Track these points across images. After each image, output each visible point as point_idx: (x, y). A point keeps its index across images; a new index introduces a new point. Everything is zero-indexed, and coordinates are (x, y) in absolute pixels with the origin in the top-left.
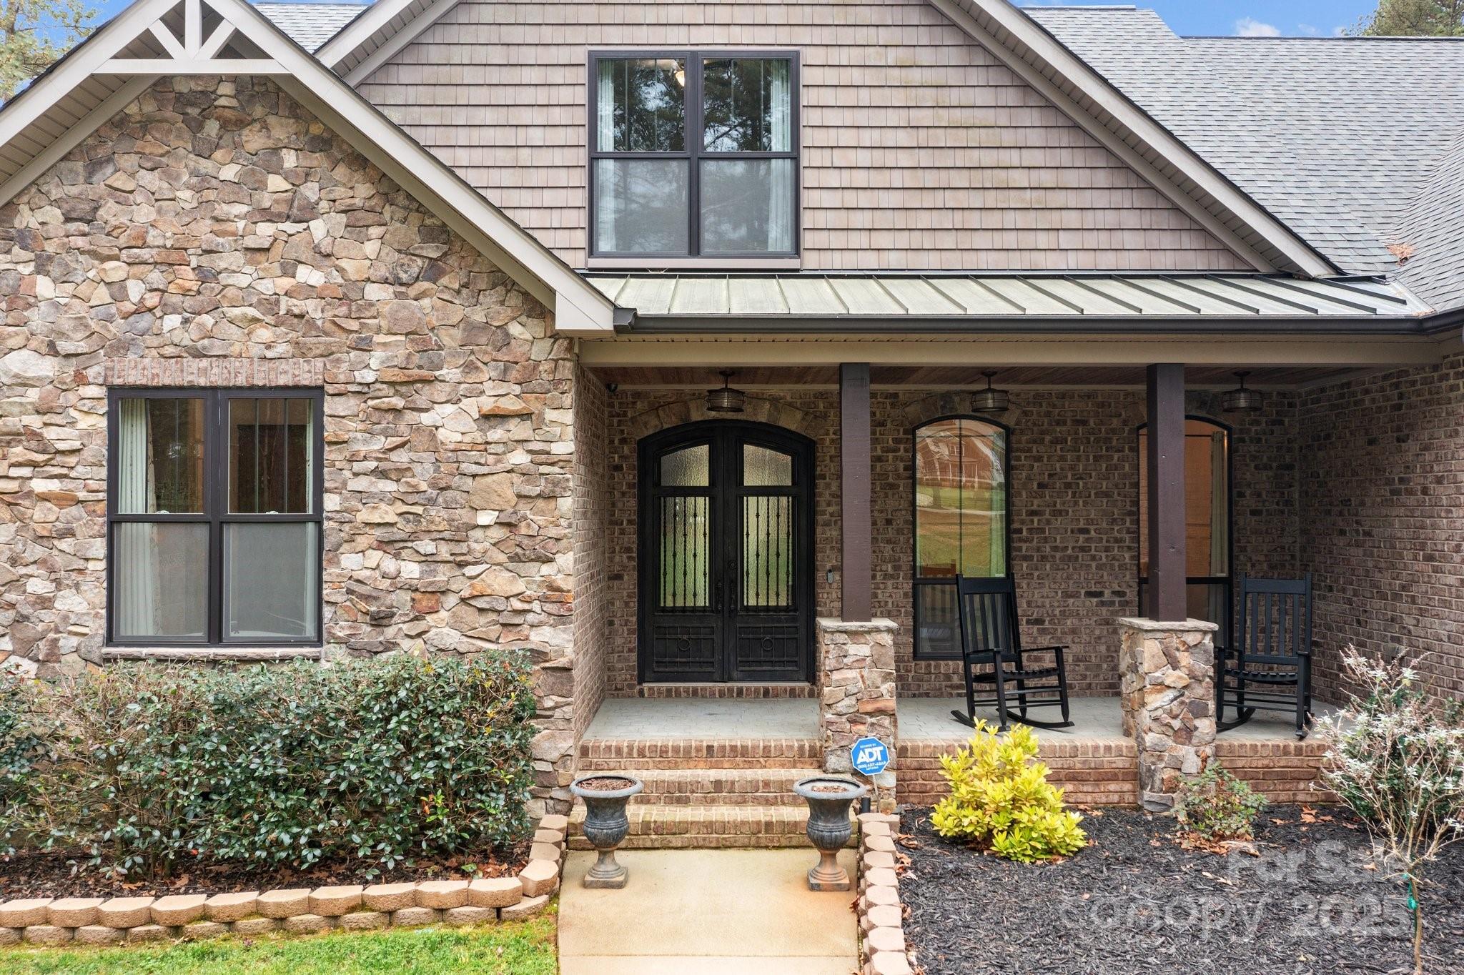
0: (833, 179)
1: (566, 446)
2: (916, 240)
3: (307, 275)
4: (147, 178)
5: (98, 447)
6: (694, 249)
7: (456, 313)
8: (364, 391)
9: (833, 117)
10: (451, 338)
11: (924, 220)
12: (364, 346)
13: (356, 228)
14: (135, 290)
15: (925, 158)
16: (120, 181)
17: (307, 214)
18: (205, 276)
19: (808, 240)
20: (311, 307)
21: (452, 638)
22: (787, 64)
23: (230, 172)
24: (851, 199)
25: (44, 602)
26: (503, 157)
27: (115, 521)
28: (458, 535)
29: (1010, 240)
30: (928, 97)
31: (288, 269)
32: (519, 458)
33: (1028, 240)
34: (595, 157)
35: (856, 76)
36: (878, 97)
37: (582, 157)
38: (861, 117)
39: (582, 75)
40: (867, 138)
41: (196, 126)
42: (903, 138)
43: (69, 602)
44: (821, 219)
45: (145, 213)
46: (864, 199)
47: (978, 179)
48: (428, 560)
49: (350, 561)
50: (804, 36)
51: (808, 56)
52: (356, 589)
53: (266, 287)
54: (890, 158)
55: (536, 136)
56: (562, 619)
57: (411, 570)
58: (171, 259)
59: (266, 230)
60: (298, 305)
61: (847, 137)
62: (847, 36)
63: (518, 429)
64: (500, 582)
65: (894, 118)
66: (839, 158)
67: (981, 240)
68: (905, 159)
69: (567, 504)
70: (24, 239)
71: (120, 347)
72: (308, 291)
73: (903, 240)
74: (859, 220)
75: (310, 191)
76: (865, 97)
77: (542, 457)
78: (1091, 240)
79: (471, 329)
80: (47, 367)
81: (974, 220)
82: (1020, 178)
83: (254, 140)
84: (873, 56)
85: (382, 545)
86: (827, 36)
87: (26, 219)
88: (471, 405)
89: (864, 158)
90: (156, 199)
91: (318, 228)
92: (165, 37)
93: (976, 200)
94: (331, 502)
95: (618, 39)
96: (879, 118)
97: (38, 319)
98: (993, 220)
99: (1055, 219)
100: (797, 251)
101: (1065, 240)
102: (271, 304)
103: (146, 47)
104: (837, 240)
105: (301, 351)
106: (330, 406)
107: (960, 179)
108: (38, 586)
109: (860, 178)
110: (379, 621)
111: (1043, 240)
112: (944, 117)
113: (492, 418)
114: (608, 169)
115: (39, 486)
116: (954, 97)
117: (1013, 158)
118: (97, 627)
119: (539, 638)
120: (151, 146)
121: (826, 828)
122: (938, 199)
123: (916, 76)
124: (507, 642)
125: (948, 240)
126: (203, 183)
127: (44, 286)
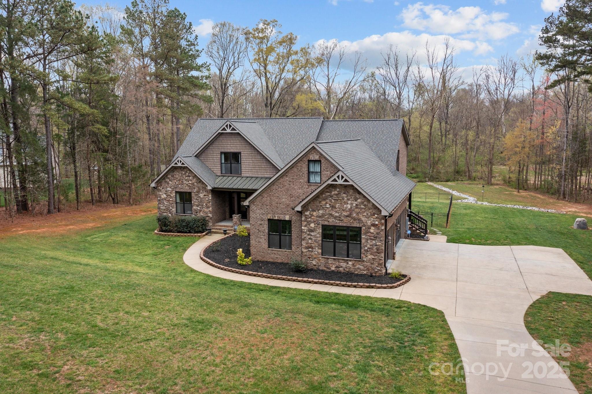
0: (244, 166)
1: (210, 198)
2: (253, 173)
3: (190, 182)
4: (177, 173)
5: (175, 196)
6: (231, 174)
7: (202, 186)
8: (195, 193)
9: (244, 159)
10: (201, 188)
11: (254, 171)
12: (194, 188)
13: (194, 178)
14: (177, 183)
15: (254, 164)
16: (175, 173)
17: (190, 177)
18: (182, 182)
19: (242, 173)
20: (190, 185)
21: (202, 214)
22: (240, 153)
23: (184, 173)
24: (246, 168)
25: (171, 209)
26: (213, 163)
27: (176, 203)
28: (203, 205)
29: (262, 173)
30: (254, 157)
31: (188, 182)
32: (207, 199)
33: (264, 173)
34: (221, 163)
35: (247, 155)
36: (249, 157)
37: (220, 163)
38: (247, 159)
39: (220, 154)
40: (248, 162)
41: (181, 168)
42: (251, 162)
43: (173, 210)
44: (243, 170)
45: (177, 176)
46: (248, 168)
47: (259, 166)
48: (200, 208)
49: (194, 207)
50: (241, 150)
51: (242, 153)
52: (195, 210)
53: (187, 183)
54: (250, 164)
55: (216, 161)
56: (211, 214)
57: (199, 208)
58: (179, 180)
59: (187, 178)
60: (189, 185)
61: (246, 161)
62: (246, 150)
63: (207, 197)
64: (206, 210)
65: (250, 159)
66: (245, 164)
67: (259, 173)
68: (252, 164)
69: (211, 203)
70: (169, 178)
71: (176, 188)
72: (189, 183)
73: (251, 173)
74: (247, 171)
75: (190, 175)
76: (247, 157)
77: (209, 199)
78: (270, 174)
79: (203, 188)
80: (170, 189)
81: (259, 171)
82: (263, 166)
83: (185, 170)
84: (248, 153)
85: (197, 206)
86: (243, 150)
87: (169, 176)
88: (203, 194)
89: (247, 164)
90: (178, 175)
91: (191, 178)
92: (177, 163)
93: (259, 169)
94: (193, 202)
95: (223, 151)
96: (249, 159)
97: (170, 185)
98: (260, 171)
99: (267, 171)
100: (241, 174)
101: (268, 173)
102: (187, 185)
103: (176, 164)
104: (245, 173)
105: (190, 189)
106: (192, 194)
107: (257, 166)
108: (171, 208)
109: (247, 166)
110: (197, 213)
111: (266, 173)
112: (255, 159)
113: (205, 195)
114: (223, 165)
115: (170, 199)
116: (256, 157)
117: (262, 164)
118: (175, 212)
119: (209, 215)
120: (178, 170)
121: (225, 232)
122: (255, 169)
123: (253, 155)
124: (206, 215)
125: (256, 173)
126: (182, 174)
127: (170, 182)
